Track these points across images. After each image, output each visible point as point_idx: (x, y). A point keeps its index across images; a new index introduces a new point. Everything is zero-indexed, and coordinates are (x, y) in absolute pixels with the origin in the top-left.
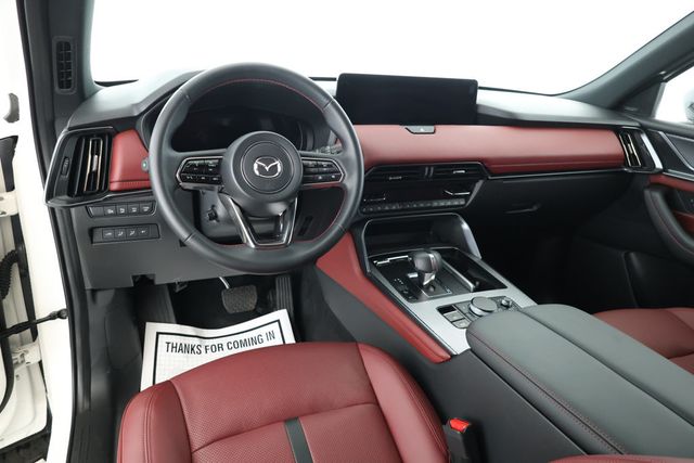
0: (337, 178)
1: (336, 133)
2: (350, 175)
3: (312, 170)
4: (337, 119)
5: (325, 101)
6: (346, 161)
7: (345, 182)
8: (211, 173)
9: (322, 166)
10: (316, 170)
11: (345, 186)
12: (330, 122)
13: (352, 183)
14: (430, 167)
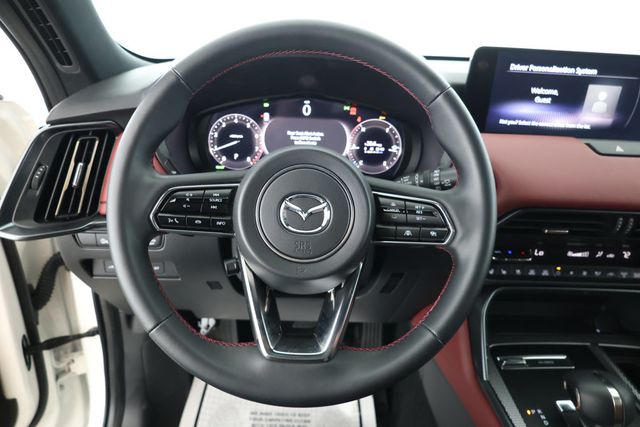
0: (442, 236)
1: (450, 155)
2: (467, 235)
3: (395, 217)
4: (452, 125)
5: (433, 91)
6: (462, 206)
7: (454, 245)
8: (214, 213)
9: (413, 212)
10: (403, 217)
11: (454, 251)
12: (439, 129)
13: (469, 249)
14: (626, 219)
